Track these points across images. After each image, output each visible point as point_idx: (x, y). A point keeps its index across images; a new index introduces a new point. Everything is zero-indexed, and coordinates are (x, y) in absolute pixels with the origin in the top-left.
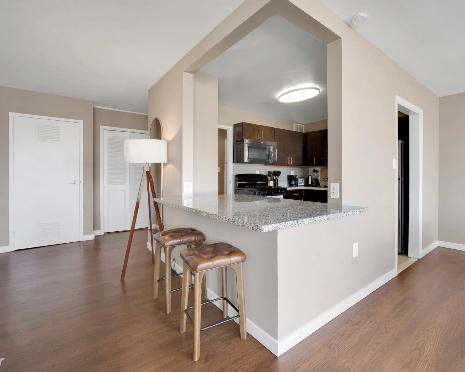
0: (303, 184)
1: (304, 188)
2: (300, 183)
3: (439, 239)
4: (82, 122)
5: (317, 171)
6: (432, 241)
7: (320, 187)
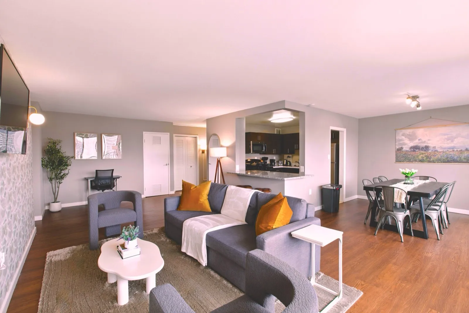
0: (282, 165)
1: (282, 167)
2: (280, 164)
3: (358, 194)
4: (169, 133)
5: (290, 157)
6: (354, 195)
7: (292, 166)
